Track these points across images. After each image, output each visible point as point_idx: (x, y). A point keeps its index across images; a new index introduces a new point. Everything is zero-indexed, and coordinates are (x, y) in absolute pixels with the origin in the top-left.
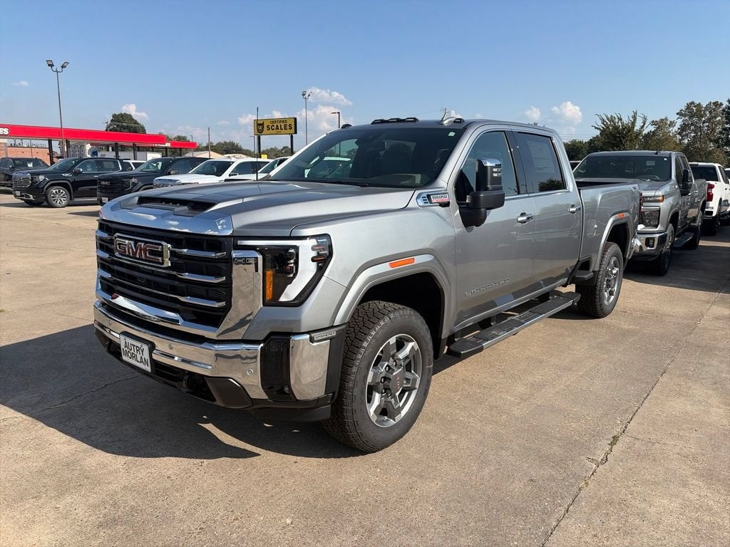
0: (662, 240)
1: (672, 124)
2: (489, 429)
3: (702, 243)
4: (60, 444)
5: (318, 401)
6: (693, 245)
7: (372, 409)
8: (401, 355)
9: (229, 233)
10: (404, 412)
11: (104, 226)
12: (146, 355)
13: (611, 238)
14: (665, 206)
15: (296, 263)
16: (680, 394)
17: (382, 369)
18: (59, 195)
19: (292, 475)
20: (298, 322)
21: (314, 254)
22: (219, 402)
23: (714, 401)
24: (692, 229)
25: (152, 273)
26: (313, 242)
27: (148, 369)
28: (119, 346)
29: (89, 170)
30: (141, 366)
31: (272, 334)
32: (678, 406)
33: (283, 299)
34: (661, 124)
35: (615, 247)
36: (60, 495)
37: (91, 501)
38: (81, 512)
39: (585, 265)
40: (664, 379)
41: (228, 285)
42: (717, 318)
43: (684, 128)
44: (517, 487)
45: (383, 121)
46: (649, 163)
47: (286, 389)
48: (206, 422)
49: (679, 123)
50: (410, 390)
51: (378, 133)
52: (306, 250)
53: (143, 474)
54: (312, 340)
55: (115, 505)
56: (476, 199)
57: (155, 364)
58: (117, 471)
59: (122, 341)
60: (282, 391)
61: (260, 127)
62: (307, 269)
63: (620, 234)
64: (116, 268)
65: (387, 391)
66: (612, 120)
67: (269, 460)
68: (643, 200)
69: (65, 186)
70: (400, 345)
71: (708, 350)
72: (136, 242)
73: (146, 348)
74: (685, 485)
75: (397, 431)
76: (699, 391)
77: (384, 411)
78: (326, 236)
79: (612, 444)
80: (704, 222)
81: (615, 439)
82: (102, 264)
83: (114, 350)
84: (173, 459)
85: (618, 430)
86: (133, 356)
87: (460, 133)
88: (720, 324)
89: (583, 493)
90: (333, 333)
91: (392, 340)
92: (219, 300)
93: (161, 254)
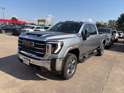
0: (109, 43)
1: (107, 23)
2: (86, 75)
3: (114, 43)
4: (11, 78)
5: (60, 71)
6: (113, 44)
7: (68, 72)
8: (73, 63)
9: (46, 41)
10: (72, 73)
11: (20, 38)
12: (28, 62)
13: (103, 43)
14: (110, 37)
15: (57, 46)
16: (116, 70)
17: (70, 65)
18: (3, 31)
19: (54, 84)
20: (57, 57)
21: (60, 45)
22: (42, 71)
23: (122, 71)
24: (113, 41)
25: (30, 47)
26: (61, 43)
27: (29, 64)
28: (23, 60)
29: (9, 27)
30: (27, 64)
31: (53, 59)
32: (116, 72)
33: (55, 53)
34: (105, 23)
35: (103, 44)
36: (12, 87)
37: (18, 89)
38: (17, 91)
39: (99, 47)
40: (113, 67)
41: (45, 50)
42: (119, 56)
43: (109, 24)
44: (93, 86)
45: (67, 21)
46: (107, 30)
47: (55, 69)
48: (37, 74)
49: (108, 23)
50: (73, 69)
51: (67, 24)
52: (59, 44)
53: (27, 83)
54: (60, 60)
55: (23, 89)
56: (85, 36)
57: (30, 63)
58: (22, 83)
59: (24, 59)
60: (54, 69)
61: (39, 21)
62: (59, 47)
63: (104, 42)
64: (22, 46)
65: (70, 69)
66: (98, 22)
67: (49, 81)
68: (107, 36)
69: (4, 30)
70: (72, 61)
71: (119, 62)
72: (27, 42)
73: (28, 61)
74: (121, 85)
75: (71, 76)
76: (119, 69)
77: (69, 72)
78: (63, 42)
79: (107, 78)
80: (115, 40)
81: (108, 78)
82: (19, 45)
83: (22, 61)
84: (32, 81)
85: (108, 76)
86: (26, 62)
87: (82, 24)
88: (120, 57)
89: (104, 87)
90: (63, 59)
91: (72, 60)
92: (43, 53)
93: (32, 44)
